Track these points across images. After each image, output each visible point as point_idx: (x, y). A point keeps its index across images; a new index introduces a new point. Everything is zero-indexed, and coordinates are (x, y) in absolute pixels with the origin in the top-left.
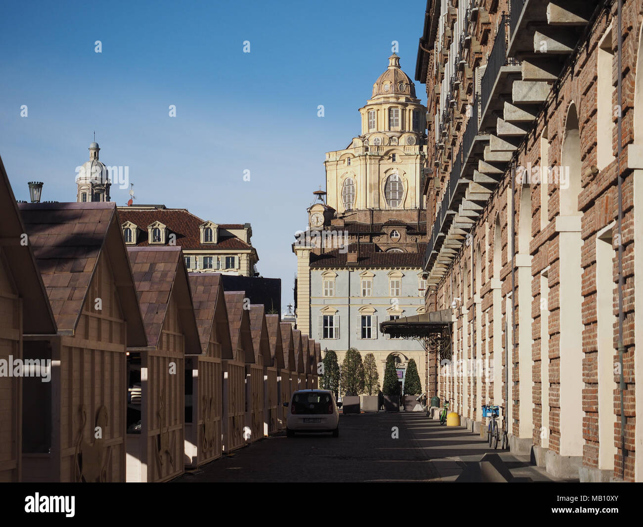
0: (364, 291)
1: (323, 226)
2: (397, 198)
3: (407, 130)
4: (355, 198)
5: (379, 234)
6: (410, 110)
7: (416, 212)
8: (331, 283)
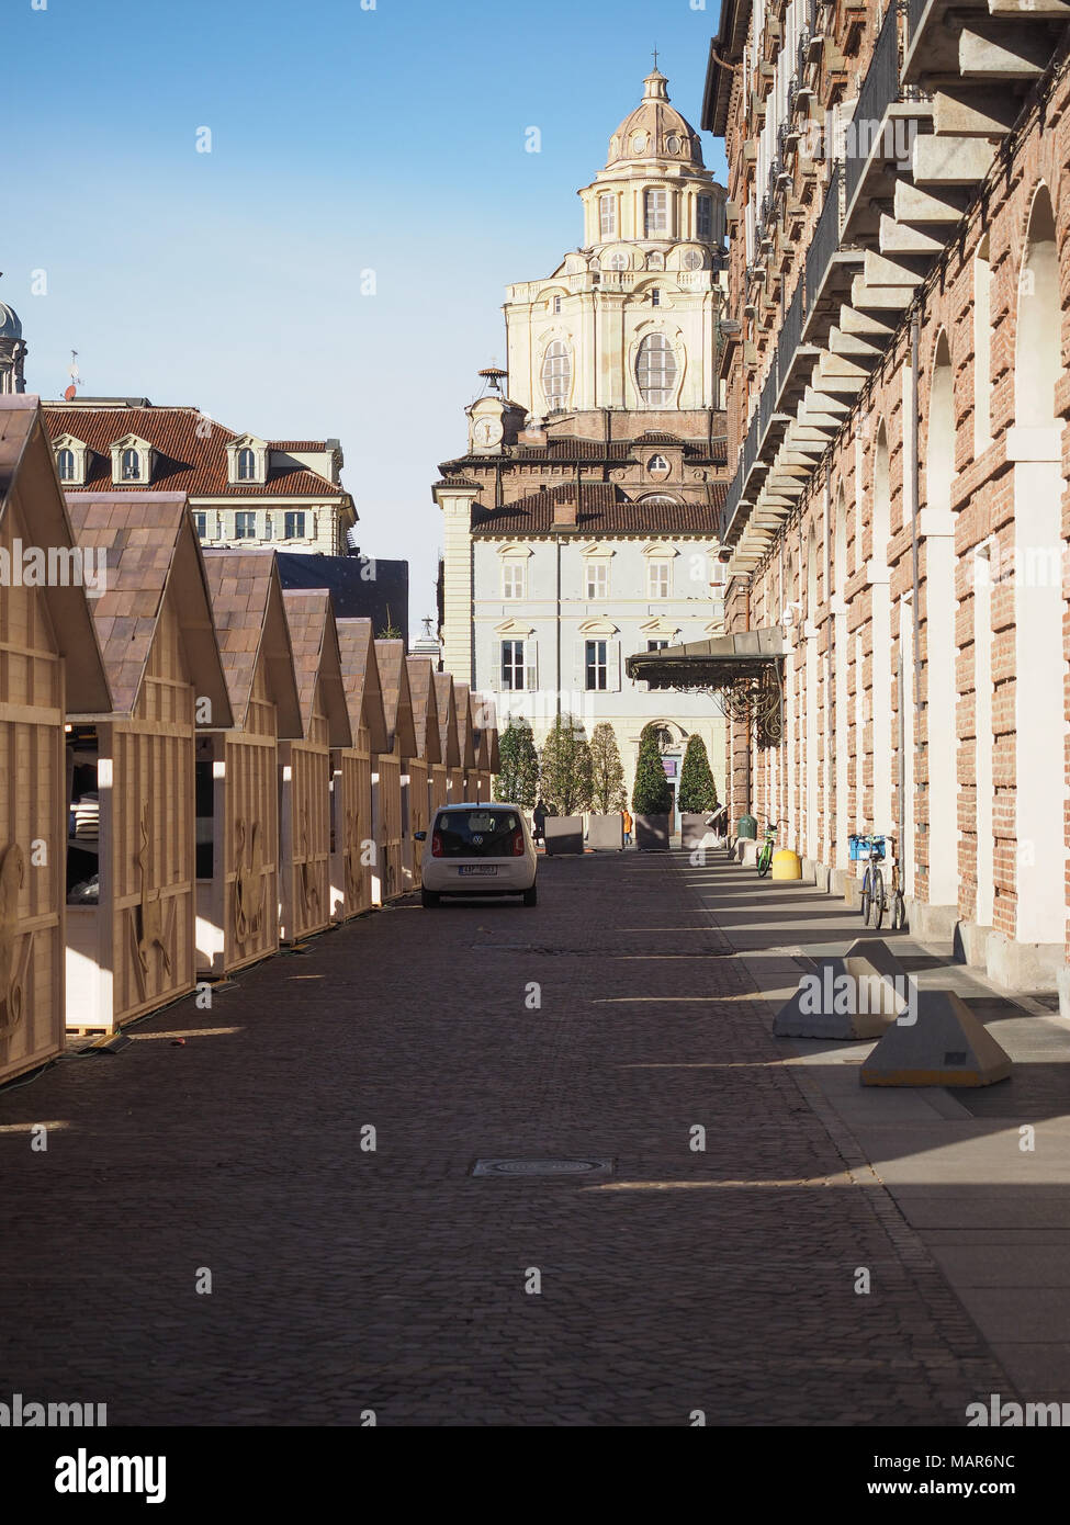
0: (591, 587)
1: (500, 445)
2: (663, 386)
3: (684, 237)
4: (570, 385)
5: (623, 464)
6: (690, 193)
7: (704, 416)
8: (518, 570)
